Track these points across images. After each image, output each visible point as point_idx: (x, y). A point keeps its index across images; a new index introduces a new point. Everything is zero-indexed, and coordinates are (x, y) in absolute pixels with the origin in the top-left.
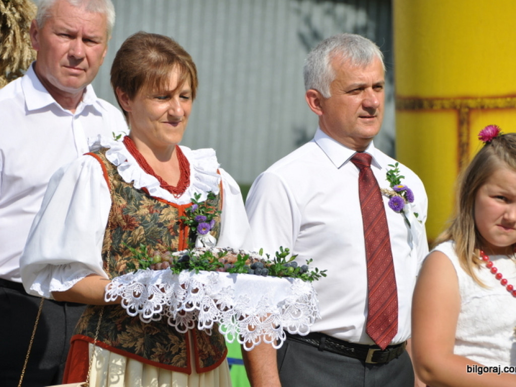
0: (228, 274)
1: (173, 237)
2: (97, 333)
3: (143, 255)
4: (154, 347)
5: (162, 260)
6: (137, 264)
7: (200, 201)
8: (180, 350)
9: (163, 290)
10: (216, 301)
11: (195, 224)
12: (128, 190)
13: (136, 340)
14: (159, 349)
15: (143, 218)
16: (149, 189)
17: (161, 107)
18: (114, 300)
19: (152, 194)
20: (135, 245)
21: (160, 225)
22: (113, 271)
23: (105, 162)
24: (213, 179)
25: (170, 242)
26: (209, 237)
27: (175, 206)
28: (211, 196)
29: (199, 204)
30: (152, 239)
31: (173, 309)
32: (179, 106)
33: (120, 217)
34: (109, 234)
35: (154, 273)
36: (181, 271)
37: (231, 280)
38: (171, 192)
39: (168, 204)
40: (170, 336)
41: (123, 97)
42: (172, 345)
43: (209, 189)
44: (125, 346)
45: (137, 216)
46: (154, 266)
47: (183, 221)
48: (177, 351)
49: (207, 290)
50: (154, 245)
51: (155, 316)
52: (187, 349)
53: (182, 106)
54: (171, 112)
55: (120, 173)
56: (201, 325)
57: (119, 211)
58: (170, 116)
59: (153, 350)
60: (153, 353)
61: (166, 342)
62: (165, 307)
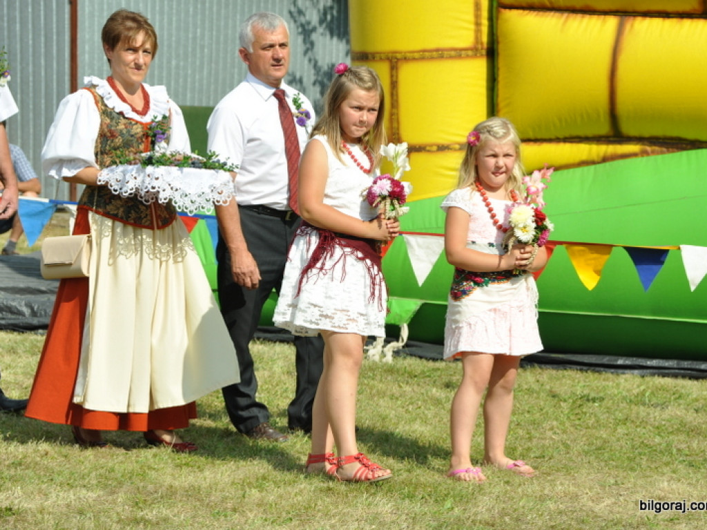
0: (177, 168)
1: (140, 143)
2: (95, 204)
3: (122, 155)
4: (131, 213)
5: (135, 159)
6: (118, 161)
7: (157, 120)
8: (147, 215)
9: (135, 178)
10: (170, 185)
11: (155, 136)
12: (111, 113)
13: (118, 209)
14: (133, 215)
15: (121, 131)
16: (125, 113)
17: (130, 57)
18: (103, 183)
19: (126, 116)
20: (116, 149)
21: (132, 136)
22: (103, 165)
23: (96, 94)
24: (166, 106)
25: (139, 147)
26: (163, 144)
27: (141, 123)
28: (164, 117)
29: (157, 122)
30: (127, 145)
31: (142, 190)
32: (142, 58)
33: (106, 130)
34: (99, 141)
35: (130, 167)
36: (148, 165)
37: (179, 172)
38: (138, 114)
39: (137, 122)
40: (140, 206)
41: (108, 49)
42: (142, 212)
43: (163, 113)
44: (112, 213)
45: (117, 130)
46: (129, 163)
47: (147, 133)
48: (145, 215)
49: (165, 178)
50: (128, 149)
51: (131, 194)
52: (152, 214)
53: (144, 59)
54: (136, 61)
55: (106, 102)
56: (161, 200)
57: (105, 127)
58: (136, 64)
59: (130, 215)
60: (130, 217)
61: (137, 210)
62: (137, 188)
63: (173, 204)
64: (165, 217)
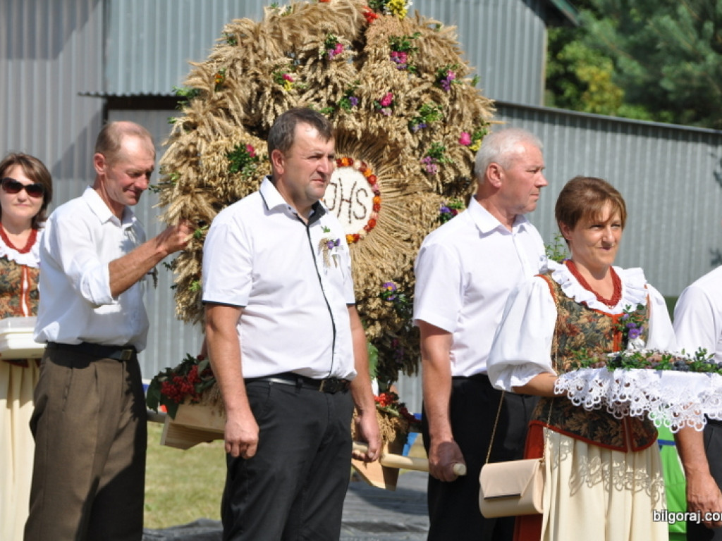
0: (655, 371)
1: (609, 341)
3: (584, 356)
4: (597, 430)
5: (599, 360)
6: (579, 364)
7: (630, 311)
8: (618, 433)
9: (600, 385)
10: (645, 393)
11: (627, 330)
12: (570, 303)
13: (581, 424)
14: (600, 432)
15: (583, 326)
16: (588, 303)
17: (596, 235)
18: (561, 392)
19: (590, 307)
20: (577, 349)
21: (598, 331)
22: (561, 369)
23: (551, 281)
24: (642, 293)
25: (606, 345)
26: (639, 341)
27: (609, 315)
28: (640, 307)
29: (630, 314)
30: (591, 343)
31: (609, 400)
32: (611, 234)
33: (565, 325)
34: (556, 340)
35: (593, 371)
36: (615, 369)
37: (657, 376)
38: (606, 304)
39: (604, 314)
40: (609, 422)
42: (611, 429)
43: (638, 301)
44: (572, 429)
45: (578, 324)
46: (593, 365)
47: (617, 327)
48: (615, 433)
49: (638, 384)
50: (593, 348)
51: (596, 406)
52: (623, 432)
53: (613, 235)
54: (605, 239)
55: (564, 290)
56: (633, 412)
57: (563, 321)
58: (603, 243)
59: (596, 432)
60: (595, 435)
61: (605, 426)
62: (602, 398)
63: (649, 417)
64: (642, 436)
